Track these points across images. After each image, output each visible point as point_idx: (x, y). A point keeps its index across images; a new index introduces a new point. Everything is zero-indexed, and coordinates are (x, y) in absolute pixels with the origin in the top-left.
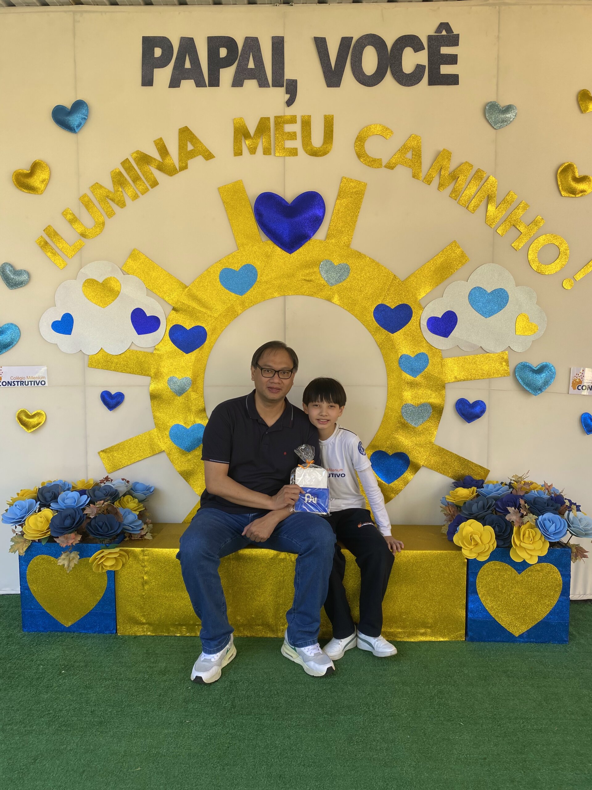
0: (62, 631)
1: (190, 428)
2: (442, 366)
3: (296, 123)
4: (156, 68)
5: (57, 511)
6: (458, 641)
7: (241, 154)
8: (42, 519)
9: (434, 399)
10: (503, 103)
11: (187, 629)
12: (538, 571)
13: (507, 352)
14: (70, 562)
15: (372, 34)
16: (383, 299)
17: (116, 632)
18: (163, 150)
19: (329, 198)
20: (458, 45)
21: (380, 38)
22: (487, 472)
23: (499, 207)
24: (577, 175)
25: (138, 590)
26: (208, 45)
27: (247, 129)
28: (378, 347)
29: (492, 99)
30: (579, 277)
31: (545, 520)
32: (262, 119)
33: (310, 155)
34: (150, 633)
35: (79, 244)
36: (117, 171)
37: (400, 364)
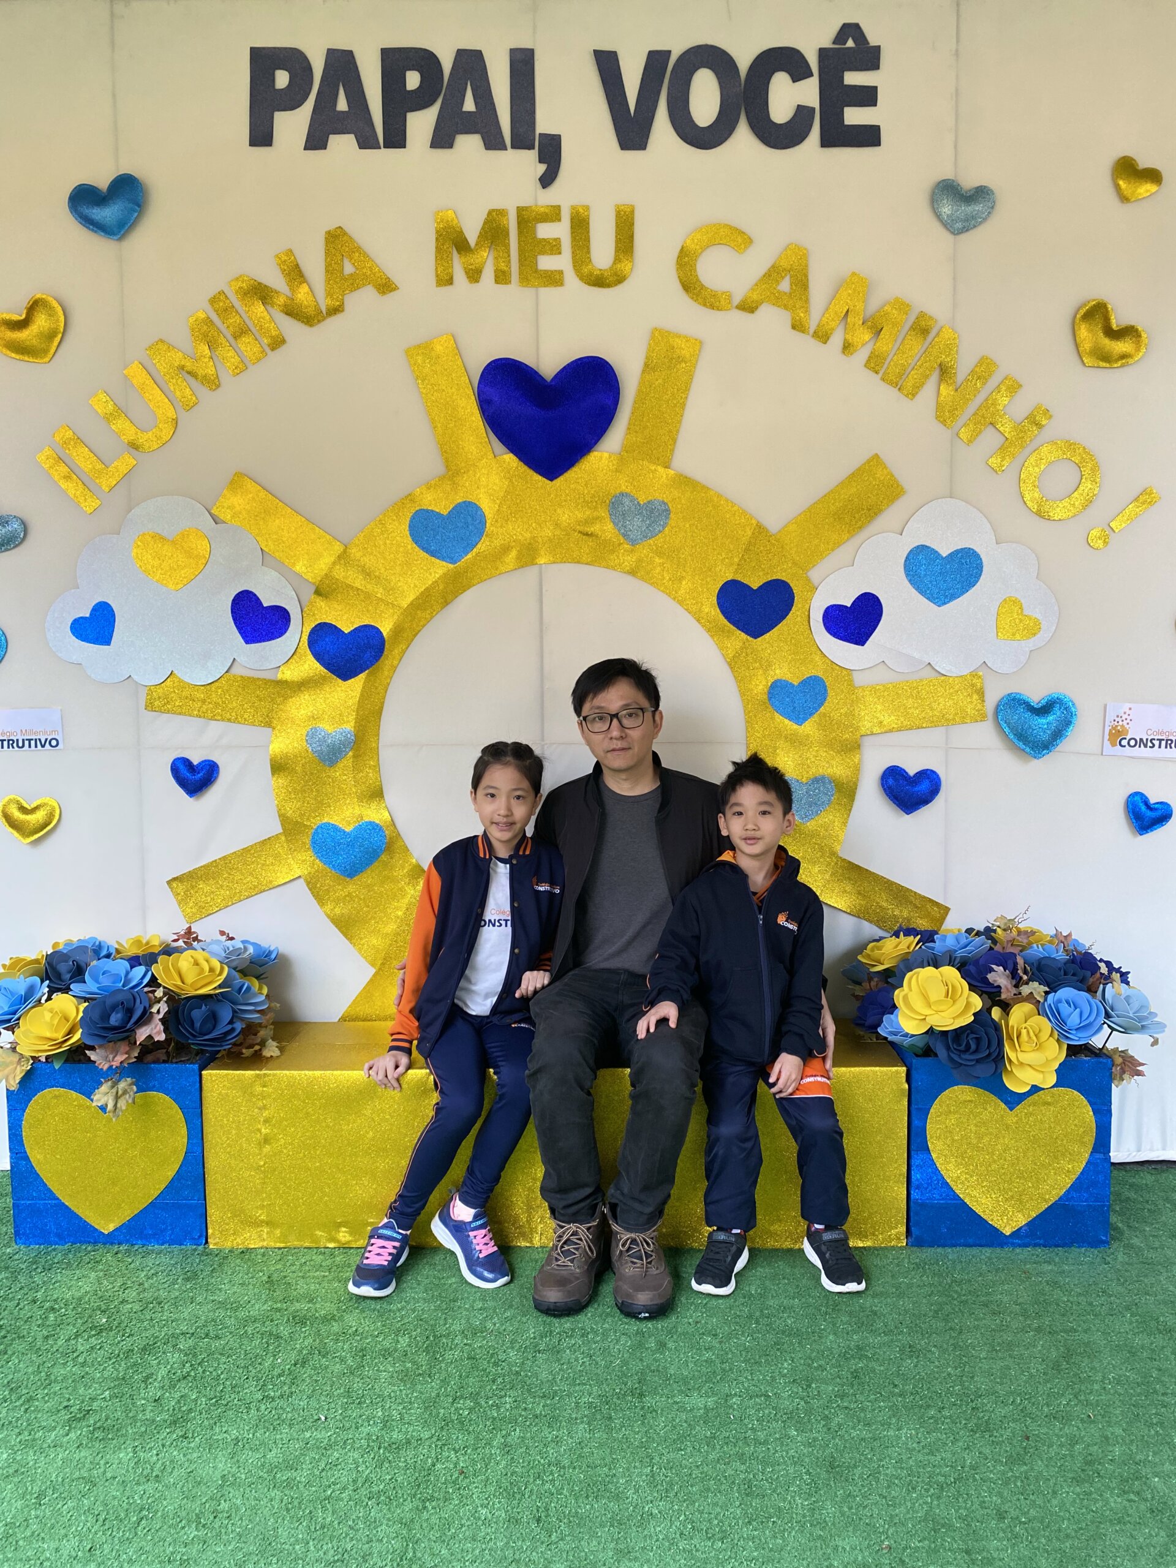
0: (95, 1243)
1: (354, 830)
2: (853, 703)
3: (560, 220)
4: (278, 110)
5: (85, 999)
6: (893, 1246)
7: (450, 281)
8: (54, 1016)
9: (838, 767)
10: (969, 181)
11: (351, 1234)
12: (1049, 1104)
13: (980, 673)
14: (117, 1098)
15: (707, 46)
16: (737, 570)
17: (207, 1242)
18: (295, 273)
19: (626, 369)
20: (878, 68)
21: (725, 53)
22: (946, 910)
23: (961, 388)
24: (1114, 327)
25: (250, 1155)
26: (383, 67)
27: (462, 232)
28: (727, 665)
29: (948, 174)
30: (1119, 524)
31: (1060, 1001)
32: (490, 213)
33: (589, 284)
34: (275, 1242)
35: (127, 462)
36: (202, 315)
37: (770, 699)
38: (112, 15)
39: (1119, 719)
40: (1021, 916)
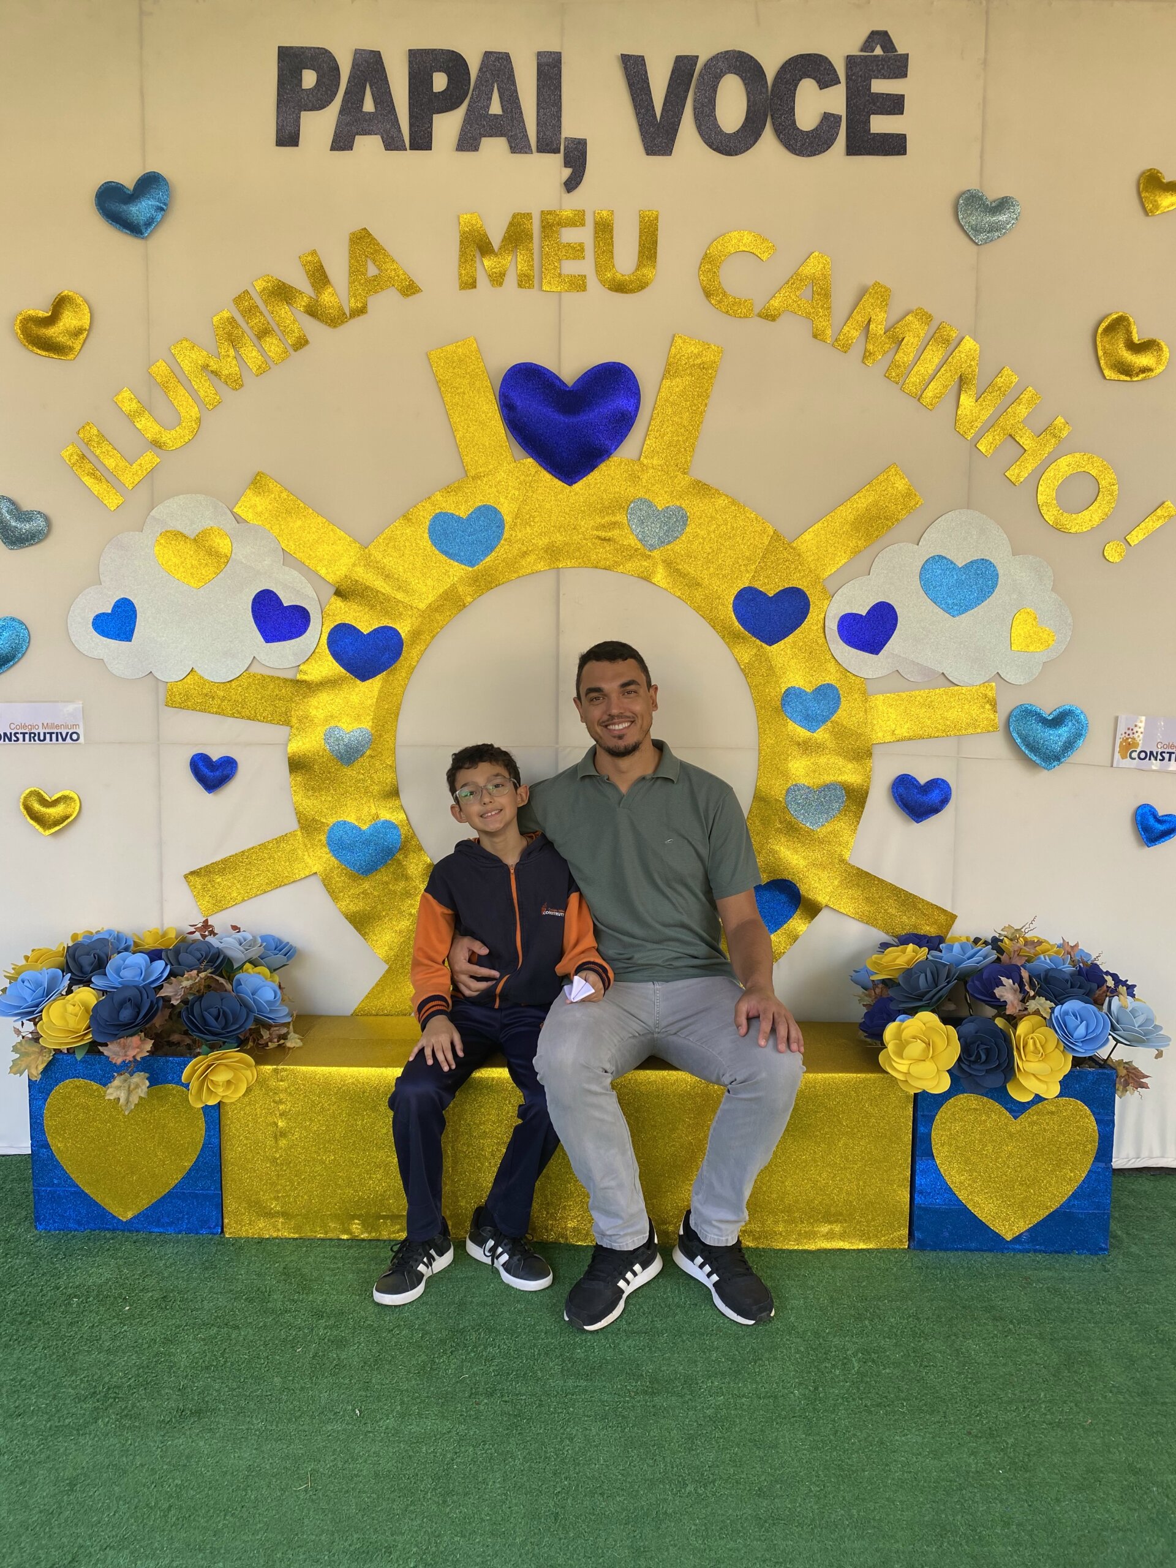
0: (114, 1230)
1: (369, 828)
2: (866, 710)
3: (583, 225)
4: (305, 110)
5: (104, 992)
6: (895, 1249)
7: (473, 285)
8: (77, 1008)
9: (850, 774)
10: (993, 194)
11: (364, 1226)
12: (1052, 1113)
13: (994, 684)
14: (129, 1092)
15: (734, 51)
16: (753, 577)
17: (222, 1231)
18: (319, 277)
19: (647, 375)
20: (905, 76)
21: (752, 57)
22: (953, 917)
23: (981, 399)
24: (1136, 339)
25: (265, 1148)
26: (411, 68)
27: (485, 235)
28: (740, 671)
29: (971, 183)
30: (1135, 538)
31: (1066, 1013)
32: (514, 216)
33: (610, 289)
34: (289, 1233)
35: (149, 459)
36: (226, 314)
37: (783, 705)
38: (142, 13)
39: (1130, 732)
40: (1027, 926)
